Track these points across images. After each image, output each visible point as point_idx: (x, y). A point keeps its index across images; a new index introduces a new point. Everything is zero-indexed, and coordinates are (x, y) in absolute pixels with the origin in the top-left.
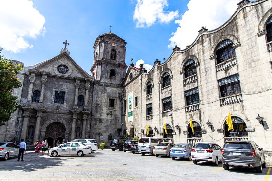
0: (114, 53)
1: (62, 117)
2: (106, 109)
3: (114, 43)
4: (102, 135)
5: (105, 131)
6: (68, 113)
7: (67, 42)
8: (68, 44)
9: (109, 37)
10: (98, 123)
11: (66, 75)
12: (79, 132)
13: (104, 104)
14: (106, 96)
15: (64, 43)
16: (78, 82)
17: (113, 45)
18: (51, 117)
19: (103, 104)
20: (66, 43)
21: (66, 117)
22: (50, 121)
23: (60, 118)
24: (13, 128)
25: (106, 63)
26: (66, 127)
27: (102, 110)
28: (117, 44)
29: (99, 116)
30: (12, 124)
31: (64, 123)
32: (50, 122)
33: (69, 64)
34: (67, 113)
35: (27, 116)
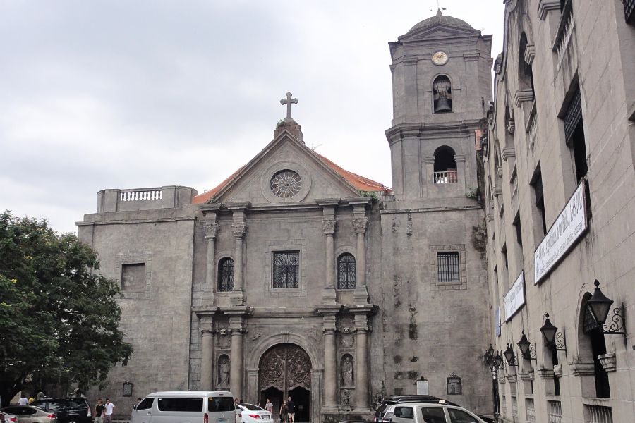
0: (441, 87)
1: (297, 326)
2: (428, 289)
3: (440, 53)
4: (422, 379)
5: (432, 367)
6: (312, 315)
7: (292, 98)
8: (296, 102)
9: (421, 37)
10: (407, 340)
11: (296, 199)
12: (351, 371)
13: (423, 274)
14: (425, 248)
15: (283, 102)
16: (329, 214)
17: (437, 61)
18: (269, 329)
19: (418, 273)
20: (289, 101)
21: (307, 327)
22: (266, 343)
23: (292, 331)
24: (182, 364)
25: (418, 132)
26: (313, 355)
27: (415, 295)
28: (451, 52)
29: (408, 314)
30: (179, 354)
31: (305, 344)
32: (268, 345)
33: (300, 165)
34: (308, 315)
35: (208, 331)
